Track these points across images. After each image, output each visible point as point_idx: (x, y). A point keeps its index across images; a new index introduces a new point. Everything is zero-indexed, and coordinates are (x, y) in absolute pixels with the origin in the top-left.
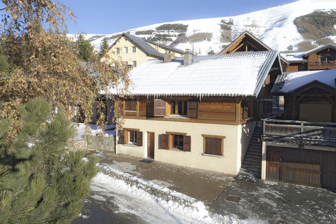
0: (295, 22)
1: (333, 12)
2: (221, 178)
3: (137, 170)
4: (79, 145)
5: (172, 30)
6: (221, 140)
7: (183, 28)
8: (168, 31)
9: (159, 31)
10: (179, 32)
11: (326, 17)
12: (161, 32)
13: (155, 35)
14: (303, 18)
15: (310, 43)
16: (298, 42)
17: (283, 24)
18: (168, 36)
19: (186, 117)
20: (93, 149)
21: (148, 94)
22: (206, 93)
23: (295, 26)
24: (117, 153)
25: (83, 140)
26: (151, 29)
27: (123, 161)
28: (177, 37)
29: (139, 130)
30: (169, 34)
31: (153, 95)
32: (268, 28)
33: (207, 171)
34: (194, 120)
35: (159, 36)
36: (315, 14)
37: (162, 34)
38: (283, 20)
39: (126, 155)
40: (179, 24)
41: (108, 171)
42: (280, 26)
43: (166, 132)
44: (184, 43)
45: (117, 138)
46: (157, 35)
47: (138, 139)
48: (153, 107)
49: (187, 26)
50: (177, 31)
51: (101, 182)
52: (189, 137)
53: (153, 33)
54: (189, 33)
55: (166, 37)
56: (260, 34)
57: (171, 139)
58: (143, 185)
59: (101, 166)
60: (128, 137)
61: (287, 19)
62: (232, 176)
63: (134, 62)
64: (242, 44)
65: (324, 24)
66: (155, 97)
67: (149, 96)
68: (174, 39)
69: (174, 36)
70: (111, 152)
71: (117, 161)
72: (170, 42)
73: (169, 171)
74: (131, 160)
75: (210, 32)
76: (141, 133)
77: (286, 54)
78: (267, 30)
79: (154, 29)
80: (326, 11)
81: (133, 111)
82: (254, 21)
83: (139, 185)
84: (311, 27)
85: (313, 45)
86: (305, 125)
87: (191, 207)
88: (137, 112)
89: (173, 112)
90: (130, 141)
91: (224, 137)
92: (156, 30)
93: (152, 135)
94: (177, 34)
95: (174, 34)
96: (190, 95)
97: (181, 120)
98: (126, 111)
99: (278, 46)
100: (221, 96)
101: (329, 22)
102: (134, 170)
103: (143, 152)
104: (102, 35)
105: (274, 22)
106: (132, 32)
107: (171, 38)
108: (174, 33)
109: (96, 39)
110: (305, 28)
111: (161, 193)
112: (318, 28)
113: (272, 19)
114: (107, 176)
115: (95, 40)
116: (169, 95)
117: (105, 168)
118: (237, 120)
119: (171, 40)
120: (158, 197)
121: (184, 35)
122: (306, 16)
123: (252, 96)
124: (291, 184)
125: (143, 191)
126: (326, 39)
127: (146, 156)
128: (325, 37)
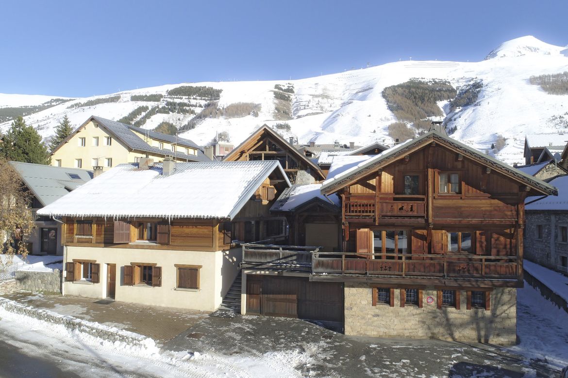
0: (384, 94)
1: (436, 82)
2: (193, 316)
3: (87, 313)
4: (6, 285)
5: (194, 97)
6: (197, 270)
7: (214, 94)
8: (187, 97)
9: (173, 96)
10: (206, 100)
11: (426, 89)
12: (176, 98)
13: (165, 102)
14: (395, 89)
15: (405, 125)
16: (388, 123)
17: (367, 95)
18: (189, 106)
19: (156, 243)
20: (28, 290)
21: (106, 214)
22: (176, 215)
23: (384, 99)
24: (63, 294)
25: (13, 278)
26: (159, 93)
27: (70, 304)
28: (204, 108)
29: (95, 261)
30: (189, 102)
31: (112, 216)
32: (346, 100)
33: (181, 309)
34: (165, 247)
35: (174, 104)
36: (412, 84)
37: (178, 102)
38: (367, 90)
39: (76, 296)
40: (207, 87)
41: (44, 314)
42: (363, 99)
43: (131, 263)
44: (215, 118)
45: (65, 274)
46: (168, 104)
47: (94, 273)
48: (113, 231)
49: (220, 91)
50: (203, 98)
51: (32, 329)
52: (160, 269)
53: (162, 99)
54: (223, 102)
55: (184, 108)
56: (335, 109)
57: (137, 272)
58: (87, 327)
59: (34, 310)
60: (80, 272)
61: (371, 90)
62: (207, 313)
63: (109, 159)
64: (262, 142)
65: (424, 99)
66: (114, 218)
67: (107, 217)
68: (198, 110)
69: (198, 105)
70: (54, 293)
71: (61, 304)
72: (192, 115)
73: (131, 311)
74: (80, 302)
75: (257, 103)
76: (98, 265)
77: (329, 153)
78: (344, 103)
79: (164, 94)
80: (426, 80)
81: (88, 237)
82: (325, 89)
83: (82, 328)
84: (406, 102)
85: (409, 129)
86: (283, 249)
87: (139, 345)
88: (93, 237)
89: (141, 237)
90: (84, 277)
91: (200, 267)
92: (167, 95)
93: (112, 268)
94: (203, 103)
95: (198, 103)
96: (157, 216)
97: (149, 248)
98: (77, 237)
99: (360, 128)
100: (193, 218)
101: (430, 96)
102: (83, 314)
103: (101, 290)
104: (68, 99)
105: (355, 92)
106: (124, 95)
107: (192, 108)
108: (198, 101)
109: (57, 105)
110: (398, 104)
111: (107, 334)
112: (416, 104)
113: (352, 88)
114: (42, 321)
115: (54, 106)
116: (133, 216)
117: (40, 311)
118: (214, 246)
119: (193, 112)
120: (104, 339)
121: (215, 105)
122: (399, 86)
123: (227, 218)
124: (271, 317)
125: (87, 334)
126: (427, 121)
127: (104, 296)
128: (425, 117)
